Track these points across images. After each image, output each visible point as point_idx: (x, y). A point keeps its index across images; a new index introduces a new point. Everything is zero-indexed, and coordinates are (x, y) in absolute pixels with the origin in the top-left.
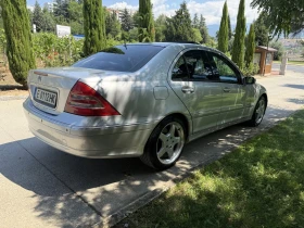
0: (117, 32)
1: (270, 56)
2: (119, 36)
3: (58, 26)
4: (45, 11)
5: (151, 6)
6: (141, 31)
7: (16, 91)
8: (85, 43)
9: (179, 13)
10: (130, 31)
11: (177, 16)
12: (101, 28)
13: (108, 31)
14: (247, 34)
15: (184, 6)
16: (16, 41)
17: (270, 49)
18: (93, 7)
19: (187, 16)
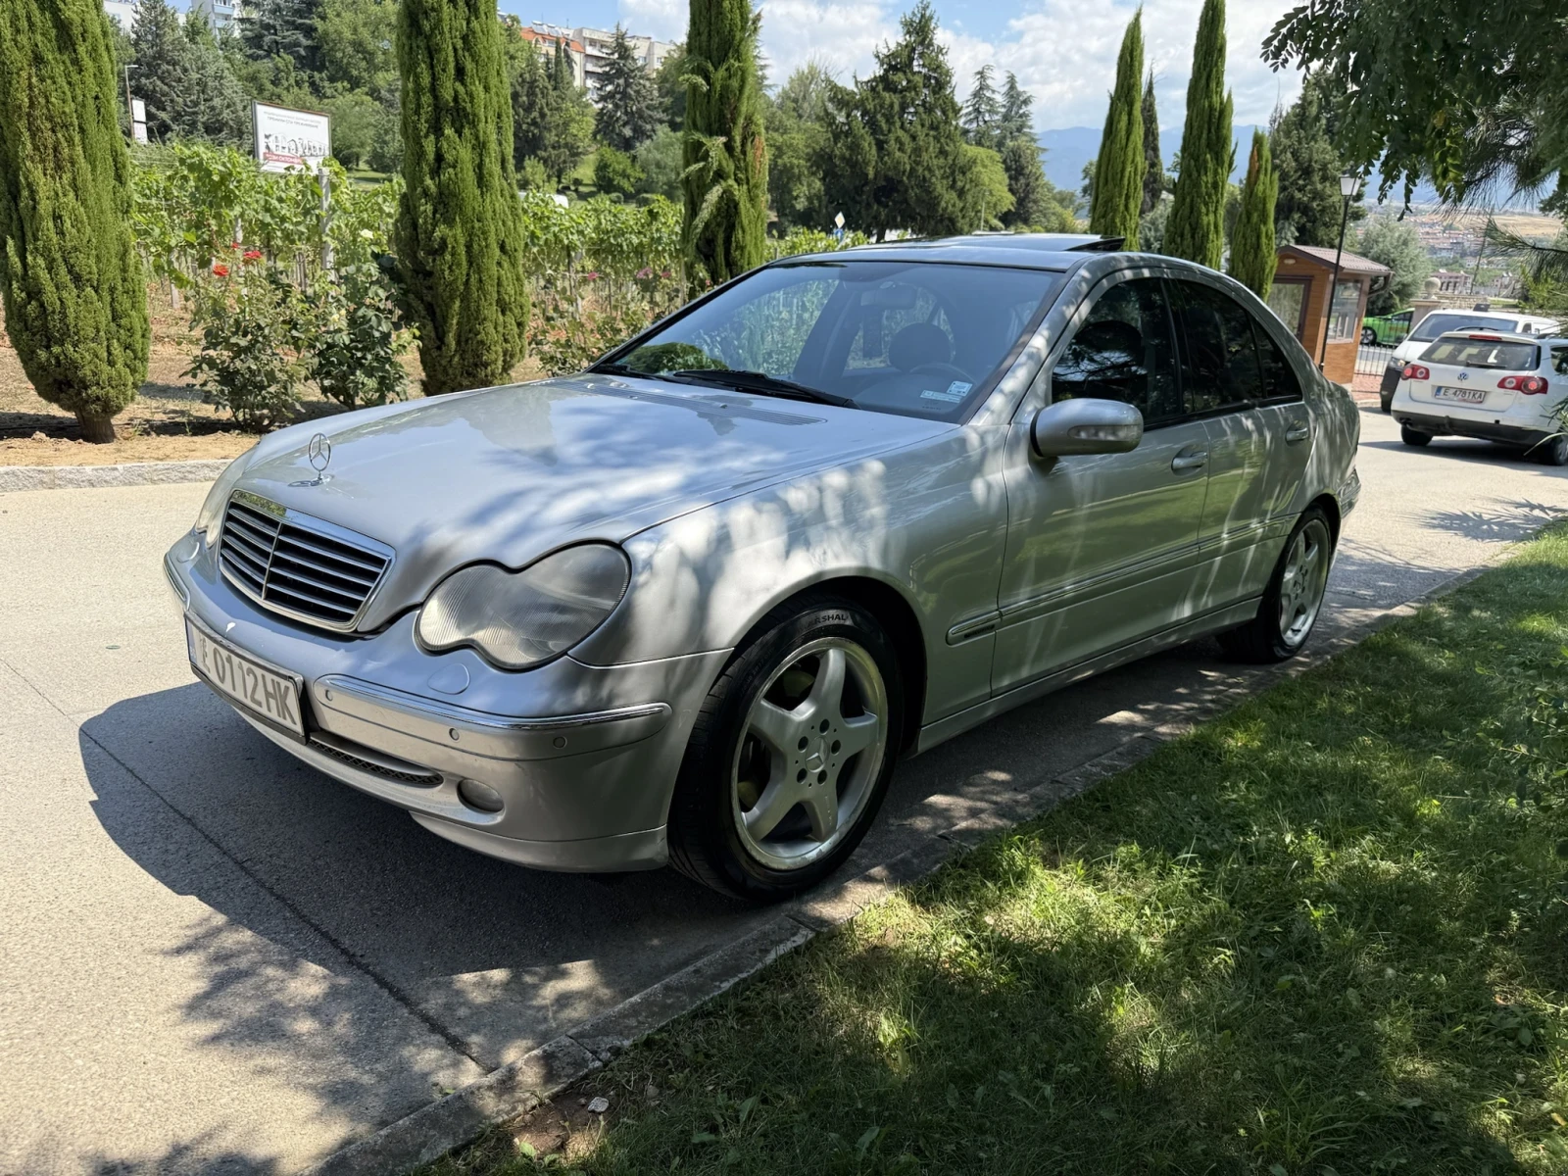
0: (575, 154)
1: (1350, 294)
2: (586, 172)
3: (264, 113)
4: (194, 31)
5: (748, 24)
6: (695, 152)
7: (40, 445)
8: (407, 204)
9: (896, 64)
10: (642, 148)
11: (885, 82)
12: (488, 130)
13: (528, 145)
14: (1235, 181)
15: (920, 30)
16: (44, 185)
17: (1350, 262)
18: (452, 20)
19: (939, 81)
